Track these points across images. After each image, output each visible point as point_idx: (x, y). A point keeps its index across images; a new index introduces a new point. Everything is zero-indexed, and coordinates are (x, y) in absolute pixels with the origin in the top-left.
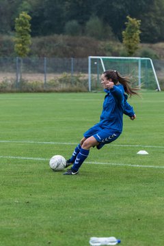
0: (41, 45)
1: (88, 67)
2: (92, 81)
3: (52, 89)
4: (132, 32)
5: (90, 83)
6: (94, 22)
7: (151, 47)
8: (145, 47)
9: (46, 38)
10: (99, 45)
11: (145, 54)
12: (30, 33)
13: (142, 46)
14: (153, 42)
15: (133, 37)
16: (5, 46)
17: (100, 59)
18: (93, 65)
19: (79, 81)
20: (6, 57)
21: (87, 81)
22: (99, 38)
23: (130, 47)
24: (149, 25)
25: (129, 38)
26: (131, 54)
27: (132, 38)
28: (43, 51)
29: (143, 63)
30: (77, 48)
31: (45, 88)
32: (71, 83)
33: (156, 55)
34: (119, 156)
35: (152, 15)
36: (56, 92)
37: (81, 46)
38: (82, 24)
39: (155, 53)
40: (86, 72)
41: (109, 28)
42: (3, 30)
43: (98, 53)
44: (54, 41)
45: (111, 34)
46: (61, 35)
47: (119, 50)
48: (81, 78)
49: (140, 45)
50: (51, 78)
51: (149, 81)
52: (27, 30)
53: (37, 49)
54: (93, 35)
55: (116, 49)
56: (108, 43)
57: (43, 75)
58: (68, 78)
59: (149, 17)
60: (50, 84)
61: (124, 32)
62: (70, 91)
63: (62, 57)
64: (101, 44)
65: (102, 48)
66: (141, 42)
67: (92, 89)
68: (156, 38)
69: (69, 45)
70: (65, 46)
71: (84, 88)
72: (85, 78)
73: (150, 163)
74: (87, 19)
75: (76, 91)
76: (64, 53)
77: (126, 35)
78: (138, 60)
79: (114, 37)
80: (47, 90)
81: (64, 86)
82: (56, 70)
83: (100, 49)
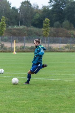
6: (66, 22)
16: (29, 32)
20: (30, 37)
31: (60, 50)
32: (70, 48)
36: (64, 52)
38: (61, 23)
42: (28, 25)
45: (73, 27)
54: (65, 28)
64: (69, 32)
74: (63, 21)
75: (72, 52)
83: (69, 34)
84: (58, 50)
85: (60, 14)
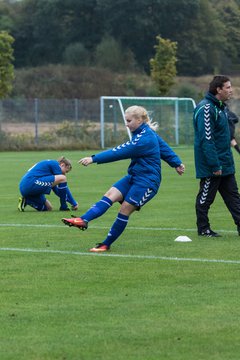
0: (30, 80)
1: (99, 112)
2: (106, 132)
3: (46, 145)
4: (165, 60)
5: (103, 136)
6: (108, 45)
7: (193, 82)
8: (184, 82)
9: (37, 69)
10: (116, 79)
11: (185, 93)
12: (13, 62)
13: (180, 81)
14: (196, 74)
15: (167, 66)
17: (117, 101)
18: (107, 110)
19: (87, 133)
21: (99, 133)
22: (116, 69)
23: (162, 82)
24: (190, 49)
25: (161, 69)
26: (163, 92)
27: (164, 68)
28: (32, 89)
29: (182, 105)
30: (84, 84)
31: (36, 145)
32: (74, 136)
33: (200, 94)
34: (148, 244)
35: (194, 34)
36: (53, 149)
37: (88, 80)
38: (90, 48)
39: (199, 91)
40: (97, 119)
41: (131, 54)
43: (114, 91)
44: (49, 75)
45: (133, 63)
46: (59, 65)
47: (145, 87)
48: (89, 129)
49: (176, 80)
50: (45, 129)
52: (8, 57)
53: (22, 86)
54: (106, 65)
55: (142, 84)
56: (129, 76)
57: (34, 125)
58: (69, 128)
59: (190, 38)
60: (43, 139)
61: (152, 60)
62: (74, 149)
63: (61, 98)
64: (118, 78)
65: (120, 84)
66: (178, 75)
67: (106, 145)
68: (201, 68)
69: (71, 79)
70: (65, 82)
71: (95, 144)
72: (96, 129)
73: (193, 254)
74: (98, 41)
75: (82, 149)
76: (63, 91)
77: (156, 64)
78: (174, 101)
79: (138, 68)
80: (39, 147)
81: (63, 141)
82: (51, 117)
83: (117, 85)
84: (30, 145)
85: (88, 16)
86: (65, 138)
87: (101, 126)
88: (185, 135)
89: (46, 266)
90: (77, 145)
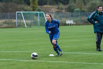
1: (16, 16)
2: (18, 22)
4: (34, 1)
5: (17, 24)
7: (41, 7)
8: (39, 7)
10: (18, 7)
17: (21, 13)
21: (15, 23)
23: (33, 7)
26: (34, 10)
27: (34, 3)
30: (9, 8)
32: (8, 24)
36: (2, 28)
40: (15, 19)
43: (18, 10)
46: (1, 3)
47: (27, 9)
48: (13, 22)
51: (43, 22)
55: (26, 8)
56: (22, 6)
58: (7, 22)
62: (8, 27)
63: (2, 12)
64: (19, 6)
65: (19, 8)
67: (18, 26)
68: (43, 3)
69: (5, 7)
70: (3, 7)
71: (14, 26)
75: (11, 27)
76: (2, 10)
77: (32, 2)
78: (38, 13)
79: (25, 3)
81: (5, 25)
86: (6, 24)
87: (16, 21)
88: (41, 23)
89: (12, 64)
90: (9, 26)
